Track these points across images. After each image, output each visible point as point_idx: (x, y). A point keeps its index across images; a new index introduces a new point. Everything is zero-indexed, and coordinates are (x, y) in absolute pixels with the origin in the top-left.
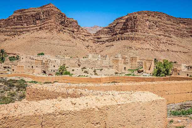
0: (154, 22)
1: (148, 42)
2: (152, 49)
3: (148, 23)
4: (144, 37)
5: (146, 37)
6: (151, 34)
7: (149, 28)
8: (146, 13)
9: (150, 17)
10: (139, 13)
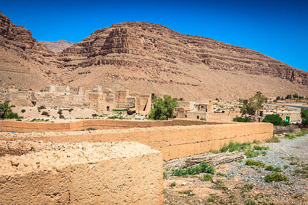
0: (151, 40)
1: (143, 69)
2: (148, 79)
3: (142, 40)
4: (136, 61)
5: (140, 61)
6: (147, 57)
7: (145, 48)
8: (140, 26)
9: (146, 32)
10: (130, 25)
